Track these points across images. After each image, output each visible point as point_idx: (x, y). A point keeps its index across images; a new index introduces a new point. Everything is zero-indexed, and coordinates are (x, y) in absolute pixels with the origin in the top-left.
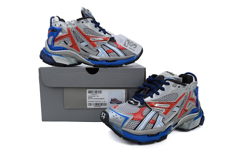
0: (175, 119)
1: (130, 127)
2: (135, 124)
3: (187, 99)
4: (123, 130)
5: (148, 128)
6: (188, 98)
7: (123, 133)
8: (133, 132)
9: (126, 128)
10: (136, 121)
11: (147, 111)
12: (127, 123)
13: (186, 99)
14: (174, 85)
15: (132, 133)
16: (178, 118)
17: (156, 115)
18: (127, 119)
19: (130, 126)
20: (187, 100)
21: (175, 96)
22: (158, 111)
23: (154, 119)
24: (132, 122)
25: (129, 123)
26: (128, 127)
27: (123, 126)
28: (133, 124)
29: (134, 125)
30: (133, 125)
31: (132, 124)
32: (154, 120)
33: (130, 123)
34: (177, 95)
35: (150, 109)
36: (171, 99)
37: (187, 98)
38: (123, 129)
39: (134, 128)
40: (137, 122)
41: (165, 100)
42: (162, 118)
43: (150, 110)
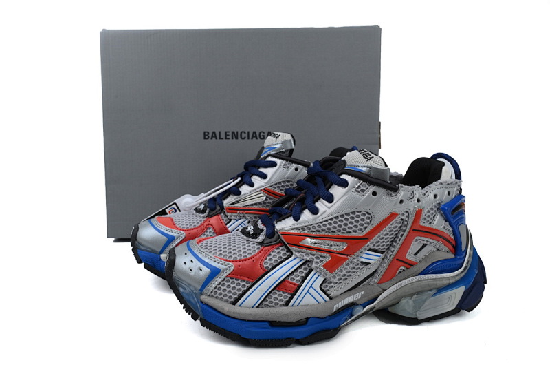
0: (368, 284)
1: (222, 296)
2: (234, 288)
3: (408, 230)
4: (202, 302)
5: (272, 302)
6: (409, 227)
7: (203, 310)
8: (227, 308)
9: (212, 296)
10: (239, 281)
11: (278, 256)
12: (214, 286)
13: (404, 231)
14: (359, 187)
15: (224, 312)
16: (379, 283)
17: (304, 271)
18: (215, 272)
19: (220, 294)
20: (406, 233)
21: (363, 220)
22: (308, 258)
23: (296, 279)
24: (227, 284)
25: (219, 284)
26: (217, 295)
27: (204, 291)
28: (230, 289)
29: (233, 291)
30: (230, 292)
31: (228, 289)
32: (294, 282)
33: (224, 285)
34: (367, 215)
35: (289, 250)
36: (350, 228)
37: (406, 226)
38: (204, 298)
39: (232, 300)
40: (242, 284)
41: (332, 230)
42: (321, 280)
43: (288, 254)
